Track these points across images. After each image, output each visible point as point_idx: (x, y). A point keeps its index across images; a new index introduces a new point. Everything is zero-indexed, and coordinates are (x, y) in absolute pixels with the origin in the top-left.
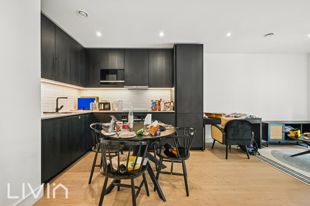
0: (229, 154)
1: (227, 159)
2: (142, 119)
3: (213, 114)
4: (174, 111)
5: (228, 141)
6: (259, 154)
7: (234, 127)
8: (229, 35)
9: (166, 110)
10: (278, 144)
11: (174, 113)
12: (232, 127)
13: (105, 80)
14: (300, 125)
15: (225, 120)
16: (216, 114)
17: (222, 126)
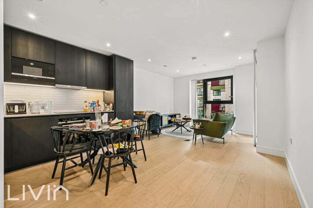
0: (150, 137)
1: (149, 139)
2: (84, 120)
3: (137, 112)
4: (113, 111)
5: (150, 128)
6: (161, 134)
7: (153, 119)
8: (149, 60)
9: (106, 110)
10: (166, 127)
11: (113, 112)
12: (152, 119)
13: (22, 73)
14: (173, 115)
15: (148, 115)
16: (140, 112)
17: (146, 119)
